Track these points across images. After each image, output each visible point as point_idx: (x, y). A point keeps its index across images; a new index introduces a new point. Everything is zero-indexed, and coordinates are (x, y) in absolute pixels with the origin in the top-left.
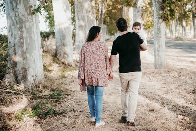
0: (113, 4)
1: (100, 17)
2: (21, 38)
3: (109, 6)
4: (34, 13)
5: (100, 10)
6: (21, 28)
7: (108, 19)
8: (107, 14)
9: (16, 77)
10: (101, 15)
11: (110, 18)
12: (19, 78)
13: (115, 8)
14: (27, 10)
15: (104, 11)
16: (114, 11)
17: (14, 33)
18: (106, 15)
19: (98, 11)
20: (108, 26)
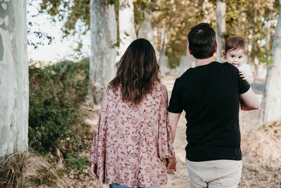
0: (177, 35)
1: (161, 47)
2: (102, 66)
3: (172, 36)
4: (113, 47)
5: (162, 40)
6: (102, 58)
7: (170, 50)
8: (169, 44)
9: (95, 99)
10: (163, 45)
11: (173, 49)
12: (97, 100)
13: (179, 39)
14: (108, 44)
15: (167, 41)
16: (177, 42)
17: (96, 62)
18: (168, 46)
19: (160, 41)
20: (169, 57)
